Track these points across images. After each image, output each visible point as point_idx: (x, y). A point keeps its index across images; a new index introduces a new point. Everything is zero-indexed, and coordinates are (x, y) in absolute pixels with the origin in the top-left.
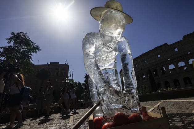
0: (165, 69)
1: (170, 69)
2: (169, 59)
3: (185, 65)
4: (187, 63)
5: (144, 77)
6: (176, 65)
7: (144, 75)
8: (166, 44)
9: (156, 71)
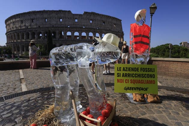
0: (63, 34)
1: (67, 35)
2: (69, 27)
3: (79, 35)
4: (80, 34)
5: (41, 35)
6: (73, 34)
7: (41, 33)
8: (69, 12)
9: (54, 33)
